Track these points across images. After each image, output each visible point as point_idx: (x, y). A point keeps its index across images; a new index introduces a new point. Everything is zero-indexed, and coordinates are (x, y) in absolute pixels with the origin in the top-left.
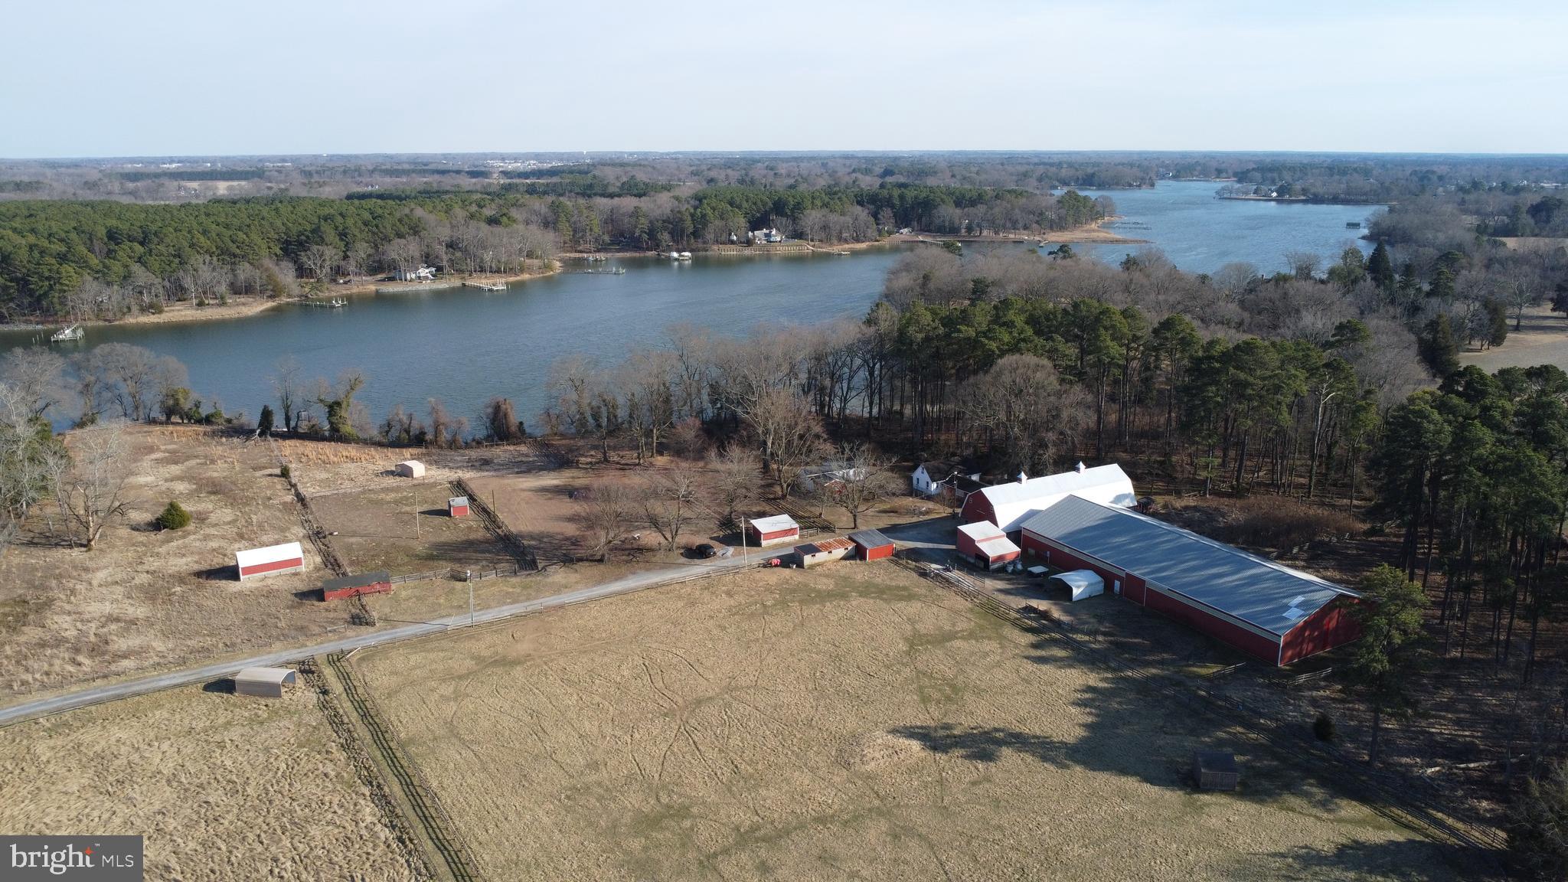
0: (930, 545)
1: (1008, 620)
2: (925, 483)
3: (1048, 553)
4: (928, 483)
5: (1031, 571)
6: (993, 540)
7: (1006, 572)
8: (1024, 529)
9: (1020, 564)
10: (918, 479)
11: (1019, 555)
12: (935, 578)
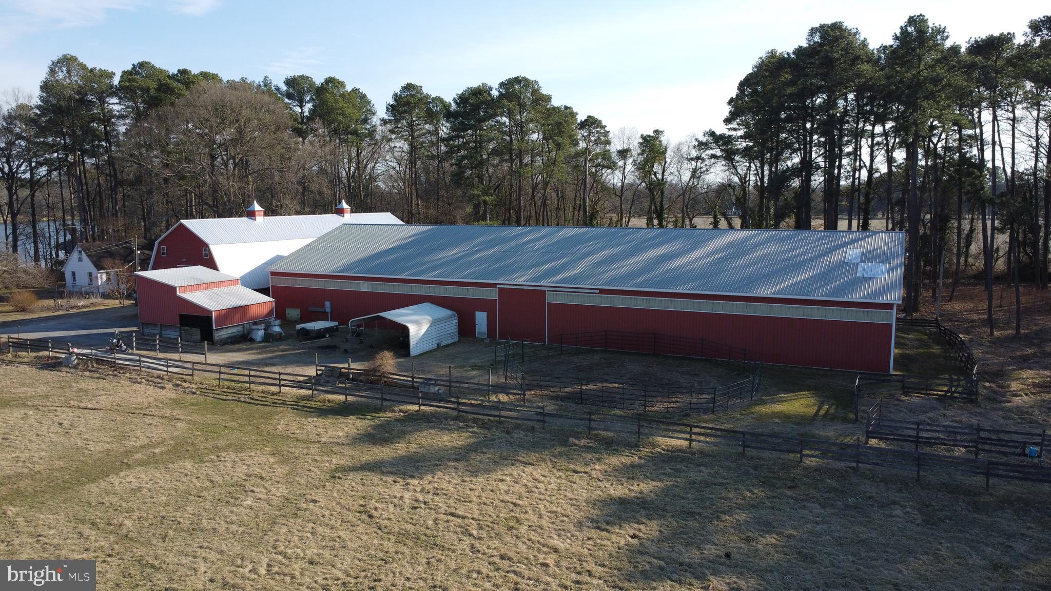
1: (284, 403)
2: (87, 276)
3: (328, 304)
4: (90, 274)
5: (303, 329)
6: (215, 290)
7: (252, 340)
8: (273, 274)
9: (278, 322)
10: (74, 274)
11: (272, 309)
12: (78, 364)
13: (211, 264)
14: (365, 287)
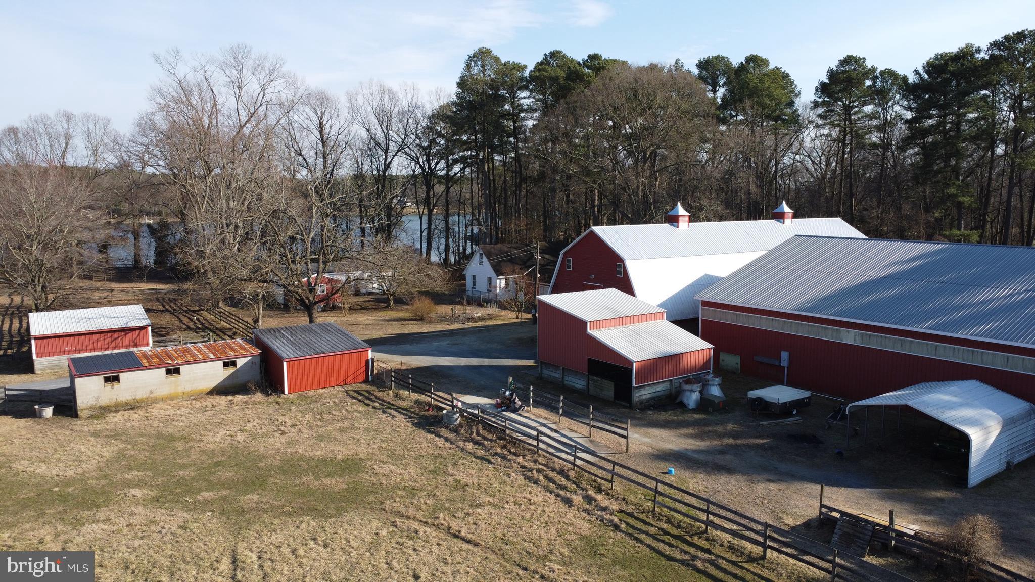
0: (474, 361)
2: (486, 281)
3: (785, 355)
4: (490, 279)
5: (760, 400)
6: (634, 326)
7: (682, 406)
8: (705, 303)
9: (718, 381)
10: (474, 277)
11: (710, 358)
12: (461, 425)
13: (626, 286)
14: (849, 338)
